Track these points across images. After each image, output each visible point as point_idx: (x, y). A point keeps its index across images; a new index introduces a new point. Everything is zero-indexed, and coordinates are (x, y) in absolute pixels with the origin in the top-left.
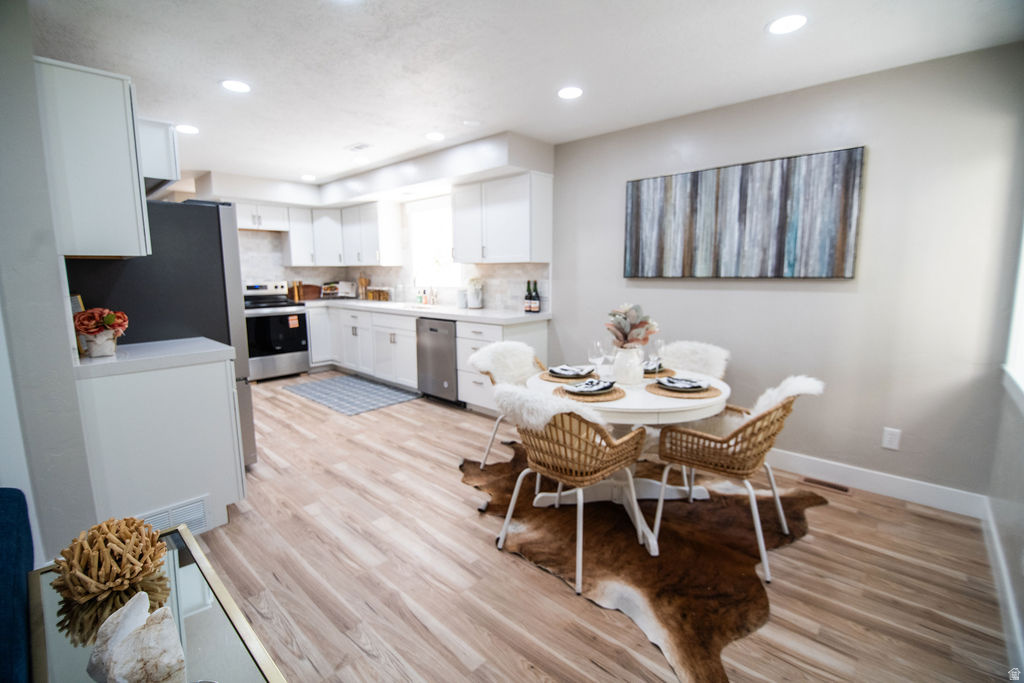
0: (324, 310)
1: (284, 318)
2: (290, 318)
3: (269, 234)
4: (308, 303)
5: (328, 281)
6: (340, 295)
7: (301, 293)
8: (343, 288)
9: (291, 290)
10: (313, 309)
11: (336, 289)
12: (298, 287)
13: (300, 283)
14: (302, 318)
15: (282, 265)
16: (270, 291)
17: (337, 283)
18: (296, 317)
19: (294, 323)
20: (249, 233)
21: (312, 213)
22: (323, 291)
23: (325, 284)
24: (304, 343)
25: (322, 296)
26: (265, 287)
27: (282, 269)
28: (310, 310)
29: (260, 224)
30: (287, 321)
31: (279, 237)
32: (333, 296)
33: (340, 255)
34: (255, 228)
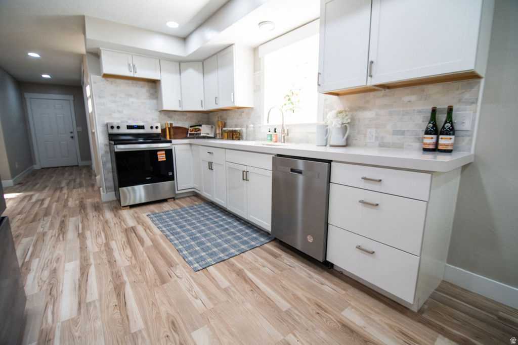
0: (189, 146)
1: (154, 153)
2: (158, 153)
3: (146, 84)
4: (174, 141)
5: (193, 124)
6: (202, 135)
7: (172, 133)
8: (205, 130)
9: (164, 131)
10: (179, 147)
11: (199, 130)
12: (169, 128)
13: (171, 124)
14: (169, 153)
15: (157, 110)
16: (147, 130)
17: (201, 126)
18: (164, 152)
19: (162, 157)
20: (130, 82)
21: (180, 64)
22: (189, 132)
23: (191, 127)
24: (170, 174)
25: (188, 136)
26: (142, 127)
27: (157, 114)
28: (176, 146)
29: (135, 71)
30: (157, 155)
31: (154, 84)
32: (197, 136)
33: (202, 101)
34: (131, 75)
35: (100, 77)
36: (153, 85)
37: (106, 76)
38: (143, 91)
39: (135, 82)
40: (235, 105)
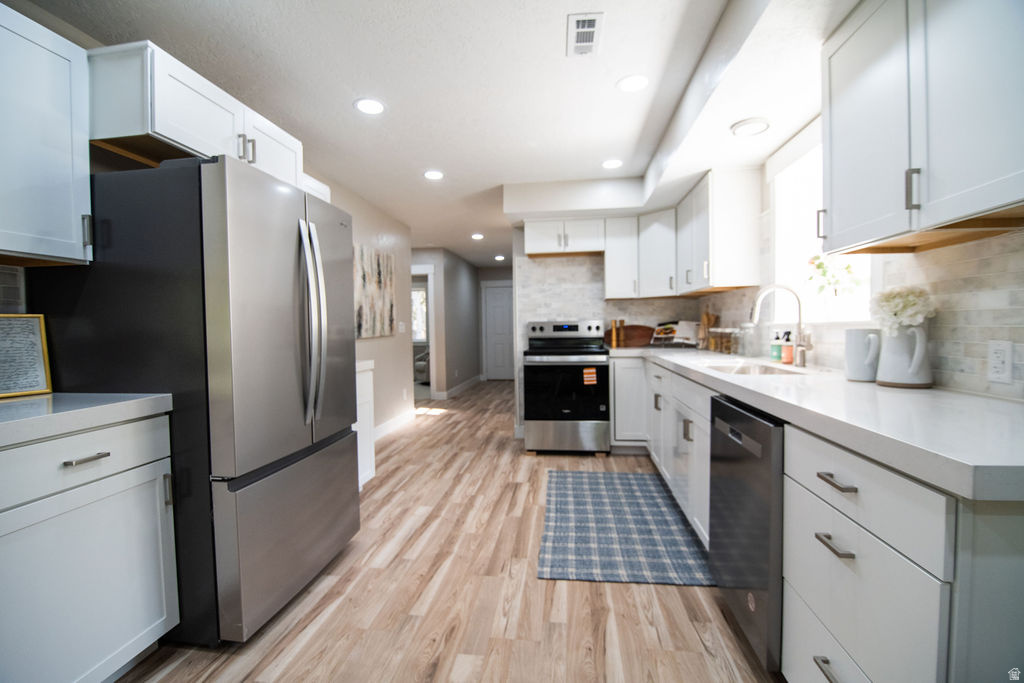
0: (640, 361)
1: (578, 369)
2: (585, 371)
3: (587, 260)
4: (614, 352)
5: (663, 319)
6: (675, 340)
7: (622, 337)
8: (683, 331)
9: (608, 333)
10: (622, 362)
11: (672, 331)
12: (618, 330)
13: (622, 322)
14: (603, 371)
15: (601, 299)
16: (583, 332)
17: (676, 323)
18: (594, 370)
19: (590, 377)
20: (564, 259)
21: (638, 219)
22: (655, 335)
23: (660, 325)
24: (601, 408)
25: (652, 342)
26: (575, 328)
27: (602, 304)
28: (617, 361)
29: (566, 244)
30: (582, 374)
31: (598, 256)
32: (667, 343)
33: (671, 278)
34: (561, 250)
35: (526, 259)
36: (599, 258)
37: (532, 256)
38: (583, 270)
39: (571, 258)
40: (711, 284)
